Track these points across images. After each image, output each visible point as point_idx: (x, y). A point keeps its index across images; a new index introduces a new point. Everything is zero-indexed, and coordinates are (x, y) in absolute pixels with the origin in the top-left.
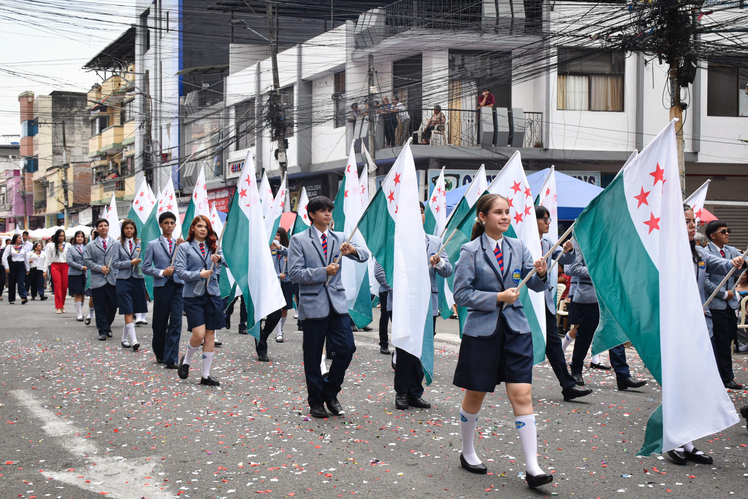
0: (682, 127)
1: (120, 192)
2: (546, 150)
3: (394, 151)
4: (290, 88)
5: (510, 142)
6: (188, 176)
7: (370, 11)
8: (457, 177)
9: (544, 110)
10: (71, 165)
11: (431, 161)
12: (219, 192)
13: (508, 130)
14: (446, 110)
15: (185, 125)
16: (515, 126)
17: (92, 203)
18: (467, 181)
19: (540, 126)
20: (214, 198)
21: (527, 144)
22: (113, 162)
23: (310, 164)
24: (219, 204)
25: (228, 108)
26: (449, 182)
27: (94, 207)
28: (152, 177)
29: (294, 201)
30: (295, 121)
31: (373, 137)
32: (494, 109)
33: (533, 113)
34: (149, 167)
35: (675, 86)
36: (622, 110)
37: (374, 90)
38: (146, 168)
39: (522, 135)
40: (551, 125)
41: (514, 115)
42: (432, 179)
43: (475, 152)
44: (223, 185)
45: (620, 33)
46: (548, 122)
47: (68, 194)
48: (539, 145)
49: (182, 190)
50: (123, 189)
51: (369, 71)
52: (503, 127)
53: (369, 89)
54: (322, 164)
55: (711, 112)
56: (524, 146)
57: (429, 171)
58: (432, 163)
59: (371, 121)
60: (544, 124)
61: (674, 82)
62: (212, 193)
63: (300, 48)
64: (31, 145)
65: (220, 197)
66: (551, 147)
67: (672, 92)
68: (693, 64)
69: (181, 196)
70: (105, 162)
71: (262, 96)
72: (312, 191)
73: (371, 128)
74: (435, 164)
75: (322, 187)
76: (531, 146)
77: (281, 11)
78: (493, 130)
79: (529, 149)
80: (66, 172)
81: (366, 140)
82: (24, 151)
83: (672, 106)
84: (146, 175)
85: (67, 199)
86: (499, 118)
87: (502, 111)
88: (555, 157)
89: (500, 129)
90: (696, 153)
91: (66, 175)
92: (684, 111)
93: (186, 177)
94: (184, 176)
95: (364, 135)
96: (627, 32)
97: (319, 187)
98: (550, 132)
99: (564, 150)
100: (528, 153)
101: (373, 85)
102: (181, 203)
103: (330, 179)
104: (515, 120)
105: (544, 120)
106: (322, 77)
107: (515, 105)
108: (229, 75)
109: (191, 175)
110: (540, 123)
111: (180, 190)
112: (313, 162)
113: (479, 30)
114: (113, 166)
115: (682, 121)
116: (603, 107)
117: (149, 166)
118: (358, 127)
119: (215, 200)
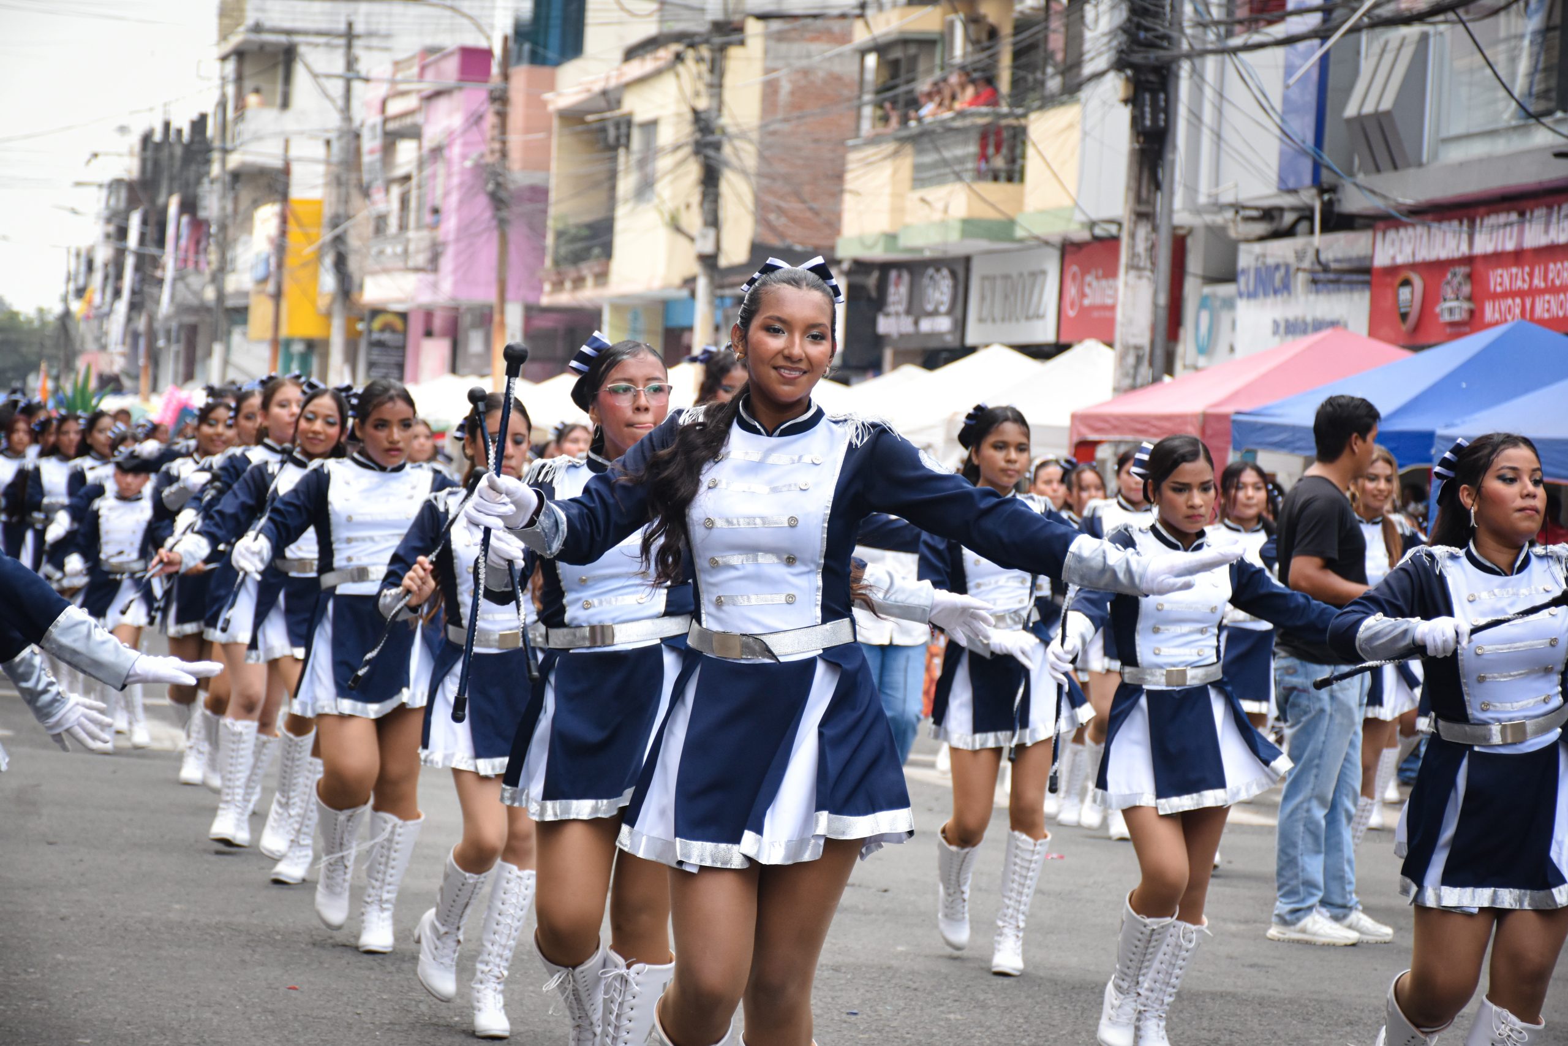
1: (997, 192)
6: (1368, 109)
10: (753, 28)
12: (1540, 212)
17: (848, 250)
20: (1510, 246)
22: (974, 20)
24: (1538, 282)
27: (860, 267)
28: (1168, 110)
34: (1153, 55)
38: (1137, 58)
47: (724, 187)
49: (1333, 189)
50: (1014, 174)
62: (1502, 218)
65: (1543, 241)
69: (1326, 228)
70: (925, 18)
80: (717, 69)
84: (1133, 100)
85: (713, 221)
91: (717, 87)
93: (1360, 120)
94: (1351, 111)
102: (1326, 269)
109: (1386, 105)
111: (1322, 191)
114: (972, 41)
117: (1151, 45)
119: (1518, 257)
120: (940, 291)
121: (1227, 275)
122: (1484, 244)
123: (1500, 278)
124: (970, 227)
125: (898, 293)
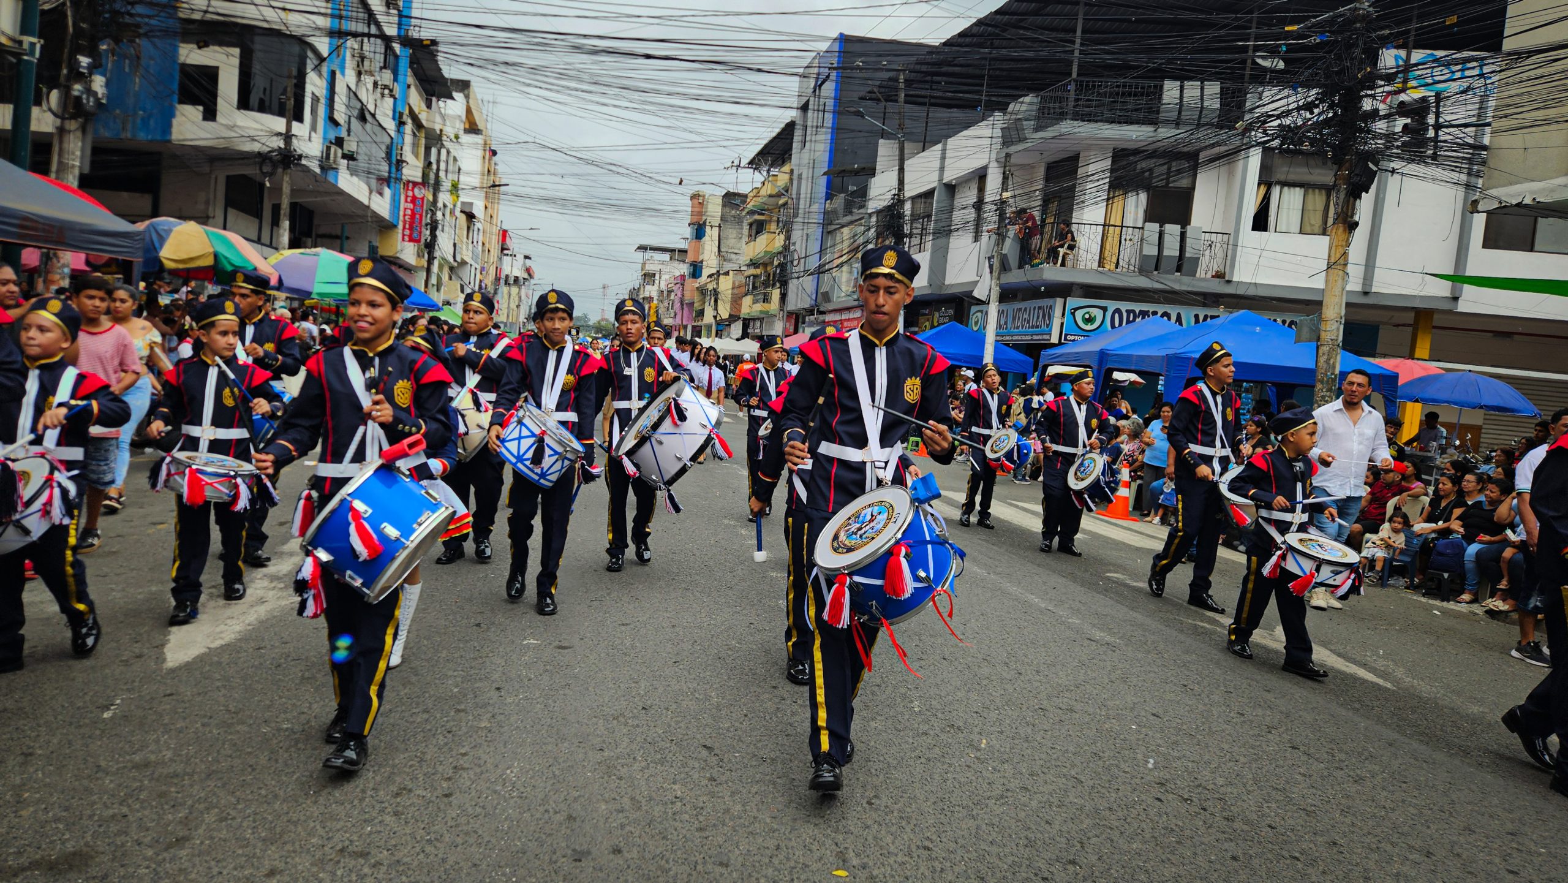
0: (1344, 254)
1: (766, 305)
2: (1229, 282)
4: (929, 194)
5: (1179, 269)
7: (1021, 100)
8: (1105, 309)
9: (1232, 230)
10: (731, 273)
11: (1074, 288)
12: (852, 311)
13: (1177, 254)
15: (829, 232)
16: (1188, 249)
17: (742, 316)
18: (1117, 316)
19: (1225, 251)
20: (847, 318)
21: (1203, 273)
23: (943, 284)
25: (870, 215)
27: (744, 320)
28: (786, 290)
29: (926, 326)
31: (1001, 255)
32: (1161, 226)
33: (1217, 233)
34: (784, 279)
35: (1342, 196)
37: (1008, 196)
38: (781, 279)
39: (1196, 261)
40: (1239, 250)
41: (1189, 234)
42: (1071, 310)
43: (1129, 279)
44: (856, 303)
45: (1278, 122)
46: (1236, 245)
47: (718, 303)
48: (1219, 275)
49: (818, 306)
51: (1004, 173)
52: (1171, 249)
53: (1001, 193)
54: (954, 284)
55: (1489, 243)
56: (1198, 275)
57: (1070, 300)
58: (1075, 290)
59: (999, 234)
60: (1230, 247)
61: (1342, 190)
62: (846, 312)
63: (945, 145)
64: (698, 251)
65: (852, 317)
66: (1235, 279)
67: (1338, 204)
68: (1371, 165)
70: (758, 271)
73: (998, 244)
74: (1079, 291)
75: (955, 312)
76: (1209, 275)
77: (933, 101)
78: (1156, 253)
79: (1205, 280)
80: (718, 279)
82: (690, 258)
84: (780, 287)
85: (716, 309)
86: (1167, 238)
87: (1173, 230)
88: (1240, 292)
89: (1166, 252)
90: (1455, 299)
91: (718, 284)
96: (1287, 121)
97: (951, 312)
98: (1237, 259)
99: (1256, 284)
100: (1203, 284)
101: (1007, 190)
103: (966, 303)
104: (1188, 240)
105: (1231, 242)
106: (965, 180)
107: (1193, 221)
108: (874, 175)
110: (1225, 246)
111: (816, 306)
112: (947, 283)
113: (1154, 123)
115: (1347, 245)
116: (1317, 230)
117: (783, 277)
119: (849, 320)
120: (758, 324)
121: (804, 323)
122: (844, 317)
123: (846, 324)
124: (761, 312)
125: (751, 324)
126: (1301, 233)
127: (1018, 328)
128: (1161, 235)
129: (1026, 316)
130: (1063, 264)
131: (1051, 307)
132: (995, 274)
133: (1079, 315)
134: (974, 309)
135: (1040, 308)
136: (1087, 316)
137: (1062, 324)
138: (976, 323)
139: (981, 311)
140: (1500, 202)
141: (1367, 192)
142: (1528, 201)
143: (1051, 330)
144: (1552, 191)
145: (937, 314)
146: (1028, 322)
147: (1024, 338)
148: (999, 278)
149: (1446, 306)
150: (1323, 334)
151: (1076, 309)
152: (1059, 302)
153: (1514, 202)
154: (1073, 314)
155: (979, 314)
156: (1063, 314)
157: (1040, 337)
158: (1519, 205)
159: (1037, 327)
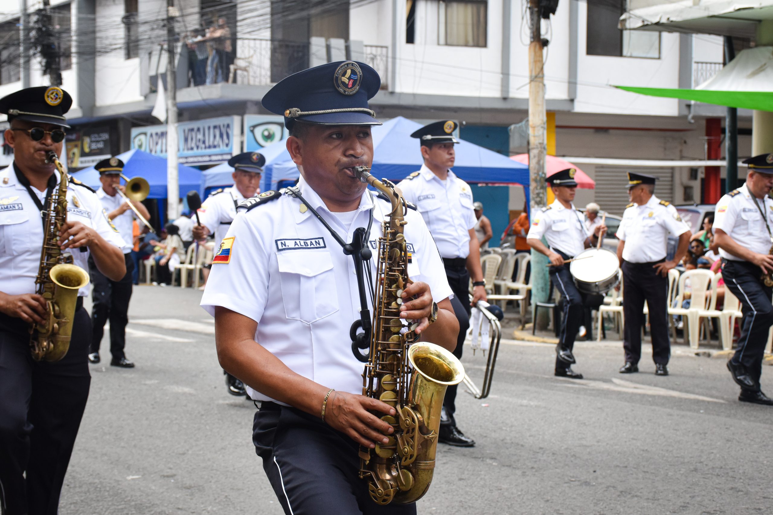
0: (542, 69)
2: (392, 93)
3: (201, 91)
4: (65, 7)
8: (282, 125)
9: (389, 43)
11: (249, 105)
14: (267, 40)
19: (385, 62)
23: (93, 107)
26: (271, 132)
29: (74, 154)
30: (74, 50)
31: (174, 73)
32: (328, 40)
33: (377, 47)
35: (535, 18)
36: (485, 45)
37: (174, 12)
40: (398, 61)
41: (353, 48)
42: (251, 127)
46: (394, 58)
53: (168, 11)
54: (109, 107)
55: (591, 50)
57: (247, 117)
58: (251, 107)
59: (171, 52)
60: (390, 60)
61: (534, 12)
66: (398, 90)
67: (532, 25)
71: (29, 15)
72: (98, 142)
73: (171, 61)
74: (255, 108)
75: (110, 136)
81: (164, 76)
83: (531, 42)
86: (333, 50)
87: (338, 43)
88: (404, 102)
90: (572, 100)
92: (545, 48)
95: (162, 70)
97: (105, 136)
98: (397, 71)
99: (414, 94)
101: (172, 5)
103: (121, 126)
105: (390, 55)
107: (353, 36)
110: (384, 59)
112: (98, 104)
115: (542, 60)
116: (462, 42)
118: (155, 59)
126: (447, 44)
127: (192, 149)
128: (328, 48)
129: (200, 136)
130: (235, 81)
131: (228, 126)
132: (170, 94)
133: (258, 131)
134: (135, 131)
135: (215, 127)
136: (266, 133)
137: (242, 143)
138: (140, 146)
139: (145, 134)
140: (643, 21)
141: (554, 13)
142: (664, 21)
143: (231, 149)
144: (681, 11)
145: (87, 140)
146: (204, 142)
147: (200, 159)
148: (174, 98)
149: (565, 107)
150: (532, 140)
151: (255, 126)
152: (236, 119)
153: (655, 20)
154: (252, 131)
155: (142, 137)
156: (242, 132)
157: (219, 157)
158: (657, 24)
159: (215, 147)
